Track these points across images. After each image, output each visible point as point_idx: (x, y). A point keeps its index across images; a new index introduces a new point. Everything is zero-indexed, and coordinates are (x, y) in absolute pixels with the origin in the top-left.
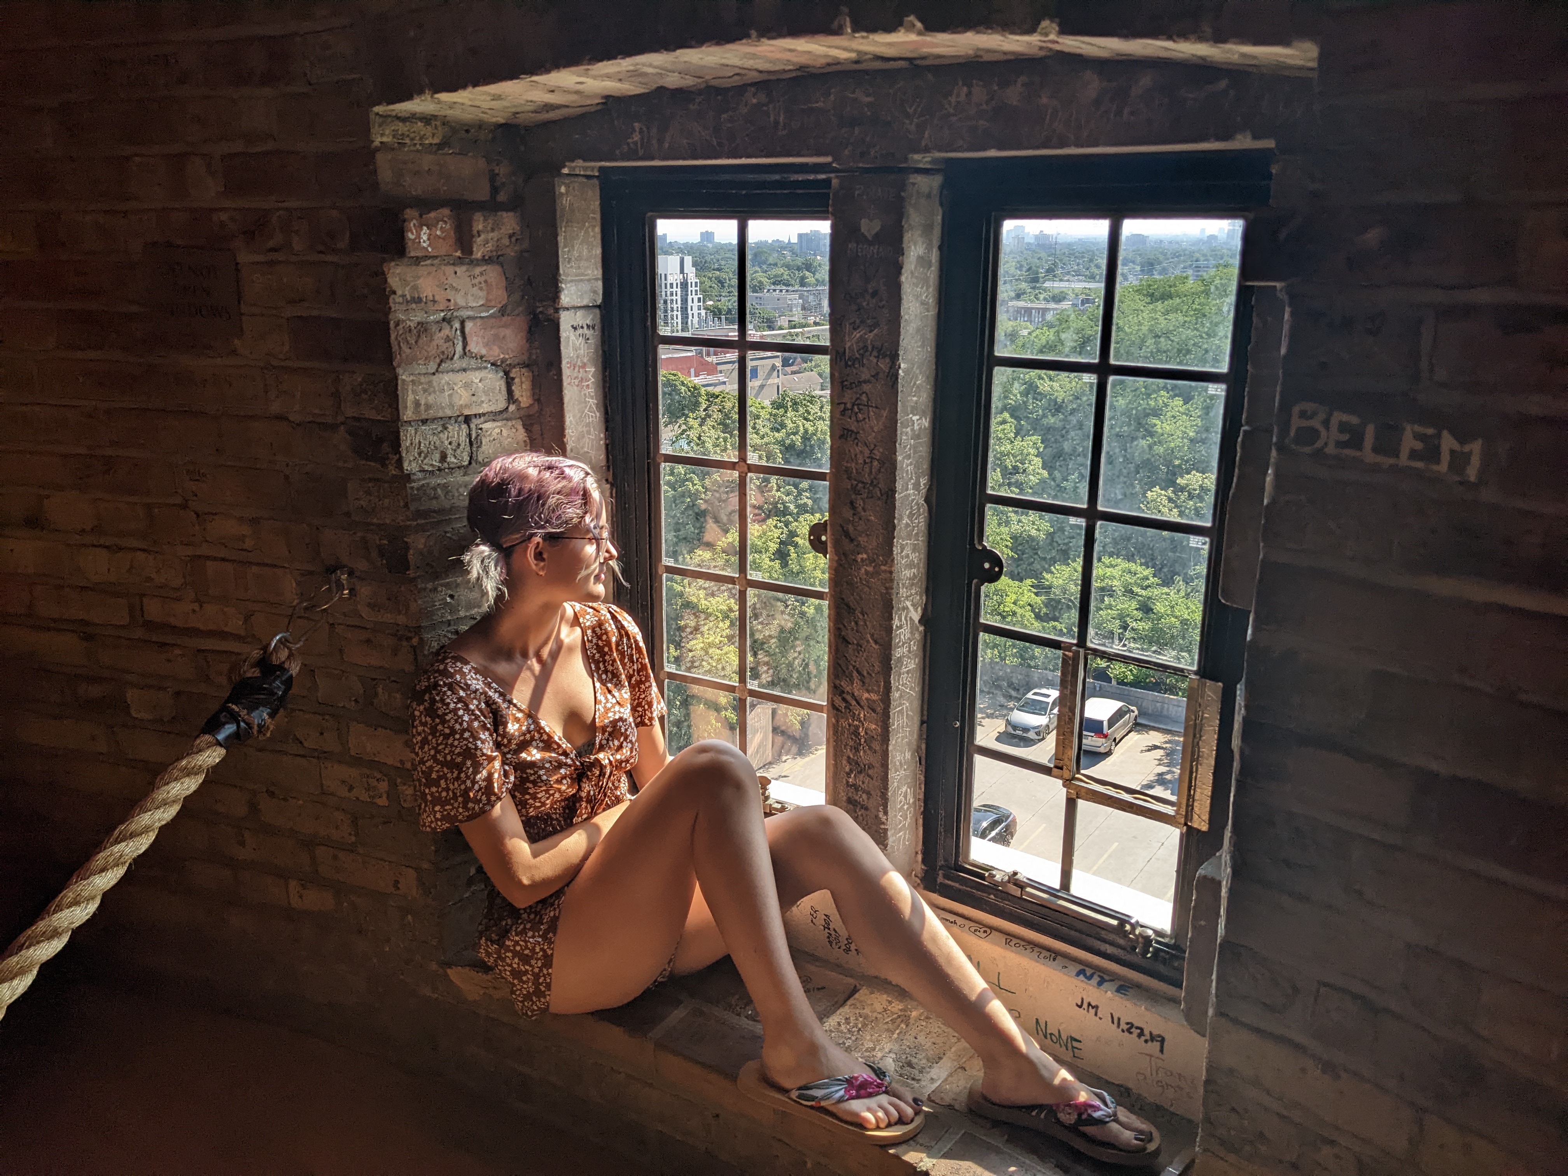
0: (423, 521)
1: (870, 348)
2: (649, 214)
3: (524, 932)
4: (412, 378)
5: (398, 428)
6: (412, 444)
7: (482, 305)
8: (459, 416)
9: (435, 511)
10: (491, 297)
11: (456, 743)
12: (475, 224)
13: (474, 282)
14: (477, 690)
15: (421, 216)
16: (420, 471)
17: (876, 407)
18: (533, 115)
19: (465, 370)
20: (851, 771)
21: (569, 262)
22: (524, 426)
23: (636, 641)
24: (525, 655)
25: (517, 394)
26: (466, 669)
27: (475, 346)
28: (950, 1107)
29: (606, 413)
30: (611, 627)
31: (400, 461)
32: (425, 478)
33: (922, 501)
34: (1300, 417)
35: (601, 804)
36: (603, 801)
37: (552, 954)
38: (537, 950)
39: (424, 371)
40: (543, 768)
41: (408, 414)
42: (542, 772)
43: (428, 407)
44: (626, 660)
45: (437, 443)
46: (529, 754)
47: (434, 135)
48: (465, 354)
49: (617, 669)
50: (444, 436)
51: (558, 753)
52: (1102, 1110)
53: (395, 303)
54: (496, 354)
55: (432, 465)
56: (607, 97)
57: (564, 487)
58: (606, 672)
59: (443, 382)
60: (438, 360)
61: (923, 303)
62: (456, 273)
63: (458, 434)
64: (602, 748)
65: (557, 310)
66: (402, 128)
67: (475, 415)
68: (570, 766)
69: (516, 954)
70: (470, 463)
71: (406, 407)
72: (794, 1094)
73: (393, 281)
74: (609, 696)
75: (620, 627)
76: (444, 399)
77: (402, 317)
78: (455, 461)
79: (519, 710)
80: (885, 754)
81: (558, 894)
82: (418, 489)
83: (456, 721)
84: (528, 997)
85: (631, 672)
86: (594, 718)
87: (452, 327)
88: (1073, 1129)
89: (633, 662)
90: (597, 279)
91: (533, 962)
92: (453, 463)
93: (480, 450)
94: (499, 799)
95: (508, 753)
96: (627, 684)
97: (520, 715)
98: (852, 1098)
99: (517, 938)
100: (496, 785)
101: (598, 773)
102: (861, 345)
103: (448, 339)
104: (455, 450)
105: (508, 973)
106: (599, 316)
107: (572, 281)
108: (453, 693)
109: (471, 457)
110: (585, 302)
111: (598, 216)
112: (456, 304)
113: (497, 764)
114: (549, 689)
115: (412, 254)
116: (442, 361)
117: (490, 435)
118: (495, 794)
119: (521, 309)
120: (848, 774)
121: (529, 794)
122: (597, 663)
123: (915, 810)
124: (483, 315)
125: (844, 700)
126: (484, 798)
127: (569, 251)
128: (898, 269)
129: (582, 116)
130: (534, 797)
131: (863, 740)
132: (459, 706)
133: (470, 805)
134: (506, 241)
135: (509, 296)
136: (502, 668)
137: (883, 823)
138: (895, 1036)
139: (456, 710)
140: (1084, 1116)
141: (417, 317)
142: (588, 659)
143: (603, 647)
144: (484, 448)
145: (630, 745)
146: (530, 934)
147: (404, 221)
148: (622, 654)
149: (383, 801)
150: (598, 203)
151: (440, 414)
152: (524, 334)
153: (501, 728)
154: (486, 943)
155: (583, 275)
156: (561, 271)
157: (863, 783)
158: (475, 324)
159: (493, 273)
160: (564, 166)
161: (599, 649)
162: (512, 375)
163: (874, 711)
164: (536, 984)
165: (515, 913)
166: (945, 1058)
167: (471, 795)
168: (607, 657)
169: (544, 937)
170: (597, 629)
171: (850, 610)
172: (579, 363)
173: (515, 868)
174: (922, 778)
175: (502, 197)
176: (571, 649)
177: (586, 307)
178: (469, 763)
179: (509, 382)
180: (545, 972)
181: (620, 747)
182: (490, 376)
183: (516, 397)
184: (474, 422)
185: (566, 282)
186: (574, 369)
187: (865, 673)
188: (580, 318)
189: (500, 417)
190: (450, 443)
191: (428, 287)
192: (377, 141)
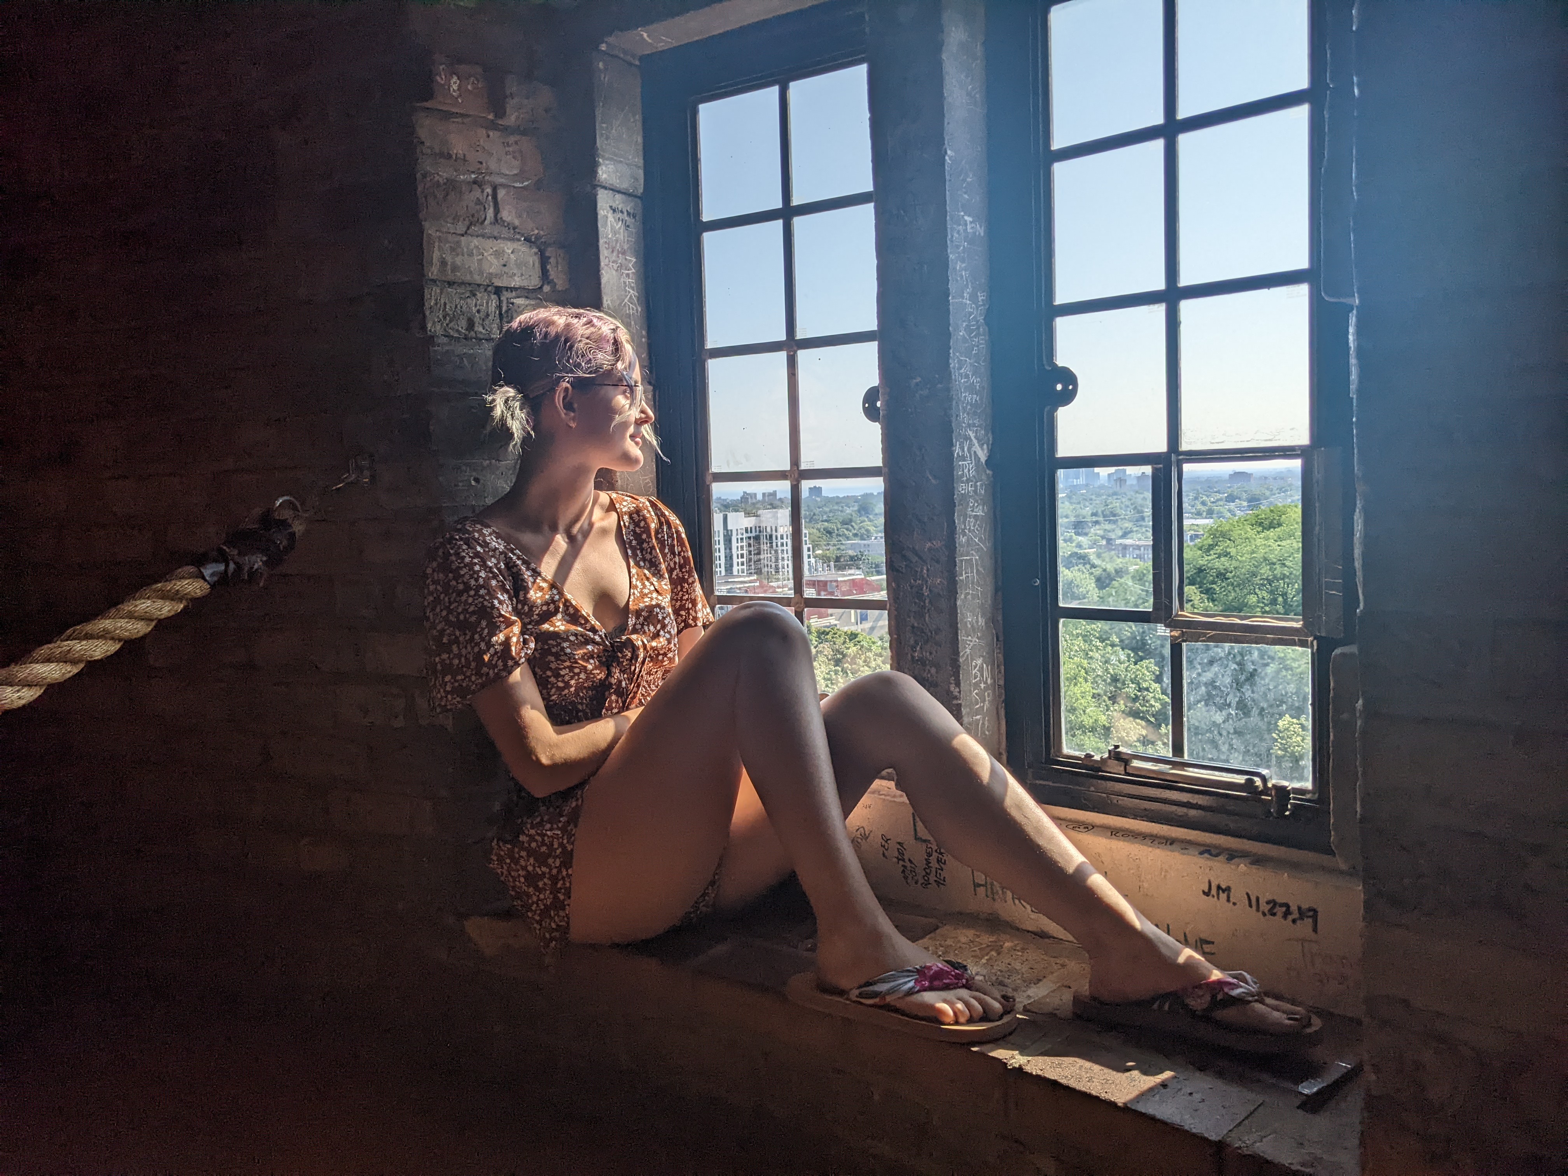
0: (447, 390)
1: (913, 141)
2: (692, 101)
3: (541, 824)
4: (438, 234)
5: (422, 286)
6: (436, 304)
7: (516, 175)
8: (488, 286)
9: (461, 382)
10: (526, 168)
11: (470, 600)
12: (508, 86)
13: (507, 149)
15: (451, 64)
16: (445, 336)
17: (924, 203)
19: (496, 238)
20: (916, 643)
21: (607, 140)
24: (554, 529)
25: (553, 274)
26: (485, 531)
27: (507, 215)
28: (1051, 1014)
29: (648, 308)
31: (423, 327)
32: (450, 344)
33: (981, 319)
35: (634, 697)
36: (636, 693)
37: (572, 850)
39: (452, 230)
40: (567, 640)
41: (433, 272)
42: (565, 645)
43: (455, 268)
44: (667, 551)
45: (465, 308)
46: (553, 625)
49: (656, 557)
50: (472, 302)
51: (585, 628)
52: (1241, 987)
53: (423, 154)
54: (530, 229)
55: (458, 331)
57: (592, 333)
58: (644, 560)
59: (473, 244)
60: (467, 223)
61: (968, 94)
62: (488, 136)
63: (487, 303)
64: (635, 631)
65: (595, 187)
67: (507, 289)
68: (598, 644)
71: (431, 264)
73: (422, 132)
74: (647, 583)
75: (660, 515)
76: (473, 264)
77: (429, 169)
78: (484, 331)
79: (544, 580)
80: (953, 611)
82: (442, 354)
83: (471, 577)
85: (672, 565)
86: (628, 601)
87: (483, 192)
88: (1205, 1017)
89: (673, 553)
90: (637, 167)
91: (550, 861)
92: (481, 333)
94: (517, 664)
95: (530, 623)
96: (666, 576)
97: (544, 585)
98: (925, 990)
99: (532, 832)
100: (513, 648)
101: (629, 654)
102: (904, 140)
103: (478, 202)
104: (483, 320)
105: (522, 880)
106: (640, 207)
107: (610, 159)
108: (469, 547)
110: (624, 185)
111: (639, 104)
112: (488, 168)
113: (516, 629)
114: (578, 566)
115: (441, 103)
116: (471, 224)
118: (513, 658)
119: (557, 185)
121: (550, 669)
123: (994, 694)
124: (518, 185)
125: (904, 557)
126: (500, 663)
127: (607, 128)
130: (557, 675)
131: (927, 601)
132: (476, 561)
133: (485, 670)
134: (542, 114)
135: (545, 170)
136: (527, 538)
137: (956, 698)
140: (1220, 997)
141: (444, 173)
143: (640, 535)
145: (668, 636)
146: (548, 826)
147: (433, 63)
148: (661, 542)
150: (639, 91)
151: (468, 278)
152: (560, 212)
153: (521, 593)
154: (498, 844)
155: (623, 157)
156: (598, 145)
157: (931, 653)
158: (508, 193)
159: (528, 144)
160: (602, 42)
162: (547, 254)
163: (938, 562)
164: (555, 891)
165: (531, 805)
166: (1045, 980)
167: (486, 658)
168: (645, 545)
169: (564, 830)
170: (635, 516)
171: (907, 448)
172: (618, 248)
173: (533, 744)
174: (1001, 658)
175: (539, 70)
176: (604, 532)
177: (626, 193)
178: (484, 623)
179: (544, 262)
180: (564, 873)
181: (656, 635)
182: (523, 249)
183: (551, 278)
184: (505, 295)
185: (603, 157)
186: (613, 251)
187: (926, 520)
188: (619, 201)
189: (534, 295)
190: (478, 311)
191: (459, 146)
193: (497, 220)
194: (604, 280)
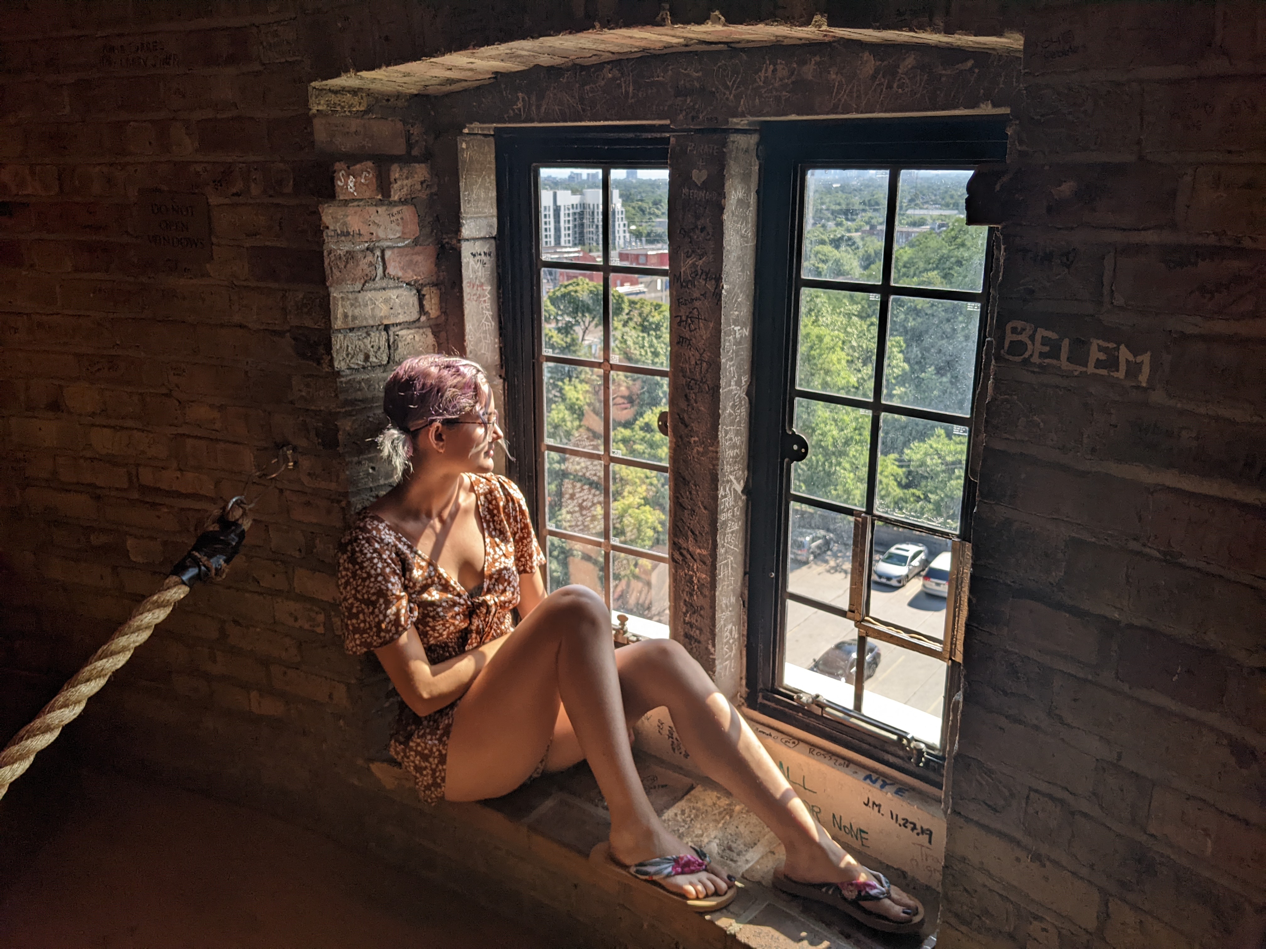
0: (350, 409)
1: (700, 273)
2: (534, 164)
4: (341, 295)
5: (330, 335)
6: (341, 347)
7: (399, 237)
8: (379, 325)
9: (360, 401)
10: (407, 231)
11: (371, 585)
12: (392, 174)
13: (392, 219)
14: (389, 543)
15: (348, 168)
16: (348, 369)
17: (705, 320)
18: (439, 87)
19: (384, 289)
20: (687, 612)
21: (469, 201)
22: (433, 333)
23: (520, 506)
24: (429, 516)
25: (427, 307)
26: (381, 527)
27: (393, 270)
28: (759, 883)
29: (500, 322)
30: (499, 494)
31: (332, 360)
32: (351, 374)
33: (743, 395)
34: (1012, 333)
38: (434, 749)
39: (351, 290)
40: (440, 606)
41: (338, 324)
42: (440, 609)
43: (354, 318)
44: (512, 520)
45: (362, 346)
46: (430, 595)
47: (360, 103)
48: (385, 275)
49: (504, 527)
50: (367, 341)
53: (328, 236)
54: (410, 276)
55: (358, 364)
56: (496, 73)
57: (459, 382)
58: (495, 529)
59: (367, 298)
60: (363, 281)
61: (743, 237)
62: (377, 212)
63: (379, 339)
64: (489, 591)
65: (459, 241)
66: (333, 98)
67: (393, 325)
69: (417, 752)
70: (388, 362)
71: (336, 318)
72: (633, 870)
73: (327, 219)
74: (497, 549)
75: (507, 494)
76: (368, 312)
77: (333, 247)
78: (376, 361)
79: (423, 559)
80: (713, 599)
81: (452, 706)
82: (346, 383)
83: (372, 567)
84: (428, 787)
87: (374, 255)
90: (492, 216)
91: (431, 760)
92: (374, 362)
93: (397, 352)
94: (405, 629)
95: (414, 593)
96: (512, 539)
98: (678, 874)
102: (693, 270)
103: (371, 264)
104: (376, 352)
106: (494, 245)
107: (471, 218)
109: (389, 358)
110: (482, 235)
111: (493, 166)
112: (377, 236)
113: (404, 602)
114: (448, 543)
115: (341, 198)
116: (366, 282)
117: (405, 340)
118: (402, 626)
119: (430, 240)
120: (685, 614)
122: (488, 522)
123: (739, 643)
124: (400, 245)
125: (681, 554)
126: (393, 629)
127: (469, 194)
128: (722, 209)
129: (478, 88)
131: (696, 587)
132: (375, 555)
133: (382, 634)
134: (418, 187)
135: (421, 230)
136: (410, 526)
138: (721, 825)
139: (372, 558)
140: (863, 893)
141: (345, 247)
142: (480, 519)
143: (493, 510)
144: (399, 350)
145: (512, 589)
146: (429, 737)
147: (335, 172)
148: (508, 515)
149: (320, 630)
150: (493, 156)
151: (365, 324)
152: (433, 259)
153: (408, 573)
155: (480, 212)
156: (462, 210)
157: (697, 621)
158: (393, 253)
159: (408, 212)
160: (465, 127)
161: (490, 511)
162: (423, 292)
163: (704, 563)
165: (417, 720)
166: (759, 844)
167: (383, 626)
168: (496, 518)
169: (440, 740)
170: (489, 496)
171: (686, 482)
172: (477, 283)
173: (417, 685)
174: (745, 618)
175: (415, 152)
176: (466, 511)
177: (481, 239)
178: (381, 601)
179: (421, 299)
180: (440, 767)
181: (504, 591)
182: (405, 293)
183: (426, 310)
184: (392, 330)
185: (466, 220)
186: (473, 288)
187: (697, 533)
188: (478, 247)
189: (413, 326)
190: (372, 347)
191: (355, 223)
192: (314, 109)
194: (466, 312)
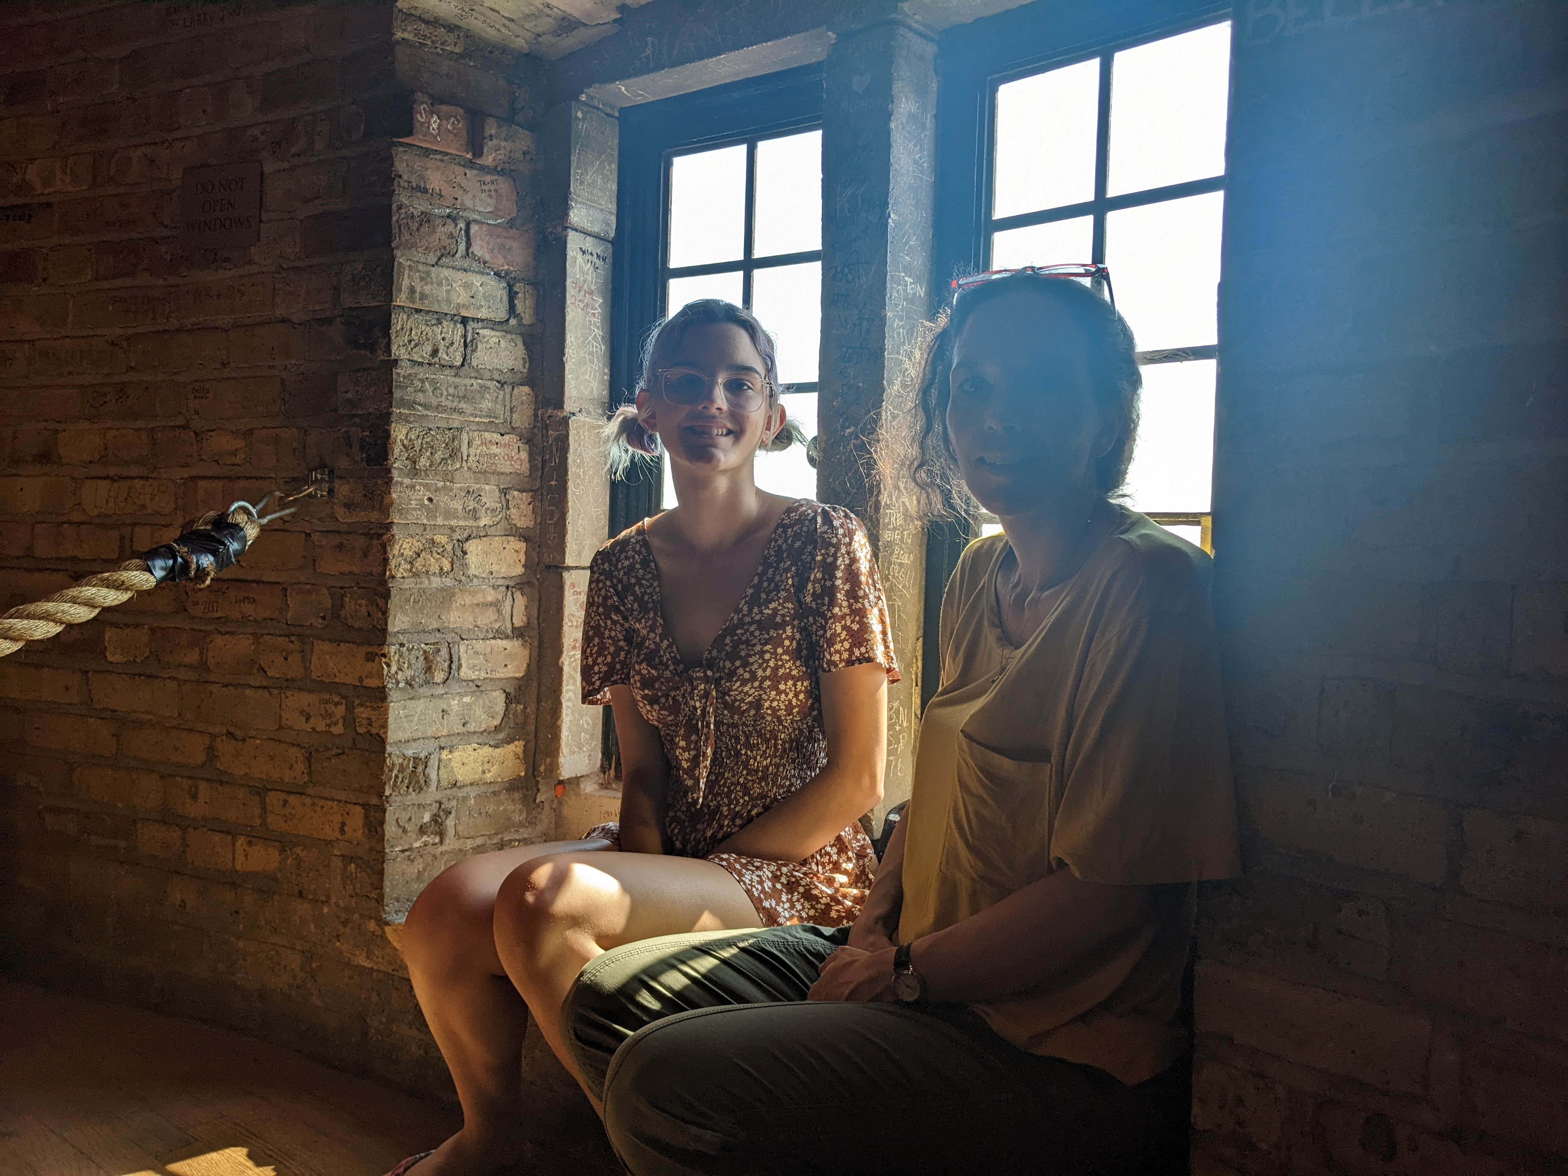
0: (406, 411)
1: (860, 204)
4: (409, 263)
5: (390, 311)
6: (402, 329)
7: (490, 212)
8: (455, 315)
9: (421, 405)
10: (501, 207)
12: (487, 129)
13: (483, 187)
16: (409, 360)
17: (866, 263)
18: (554, 40)
19: (466, 270)
21: (581, 185)
22: (525, 343)
25: (519, 308)
27: (477, 249)
29: (612, 347)
31: (388, 344)
32: (413, 368)
39: (423, 260)
41: (401, 299)
43: (423, 297)
45: (430, 334)
47: (456, 43)
48: (468, 255)
50: (437, 330)
53: (399, 186)
54: (501, 264)
55: (422, 357)
56: (622, 9)
59: (442, 276)
60: (439, 254)
62: (465, 174)
63: (453, 332)
65: (566, 228)
66: (423, 29)
67: (473, 319)
70: (463, 365)
71: (400, 291)
73: (400, 166)
76: (442, 293)
77: (405, 201)
78: (447, 358)
82: (404, 377)
87: (456, 226)
90: (611, 213)
92: (444, 360)
93: (475, 354)
102: (852, 202)
103: (451, 236)
104: (448, 348)
106: (611, 251)
107: (584, 203)
109: (464, 360)
110: (596, 229)
111: (616, 154)
112: (462, 204)
115: (420, 140)
116: (442, 255)
117: (487, 342)
119: (530, 225)
124: (489, 222)
127: (582, 174)
128: (888, 116)
134: (520, 157)
135: (519, 210)
141: (419, 206)
144: (478, 353)
147: (415, 101)
149: (338, 729)
150: (616, 142)
151: (436, 308)
152: (531, 250)
155: (596, 202)
156: (572, 189)
158: (481, 229)
159: (503, 185)
160: (582, 92)
162: (516, 289)
172: (586, 288)
175: (520, 116)
177: (597, 236)
179: (512, 296)
182: (493, 283)
183: (518, 312)
184: (471, 326)
185: (576, 202)
186: (580, 291)
188: (589, 244)
189: (499, 327)
190: (443, 339)
191: (435, 180)
192: (399, 35)
193: (467, 253)
194: (568, 318)
